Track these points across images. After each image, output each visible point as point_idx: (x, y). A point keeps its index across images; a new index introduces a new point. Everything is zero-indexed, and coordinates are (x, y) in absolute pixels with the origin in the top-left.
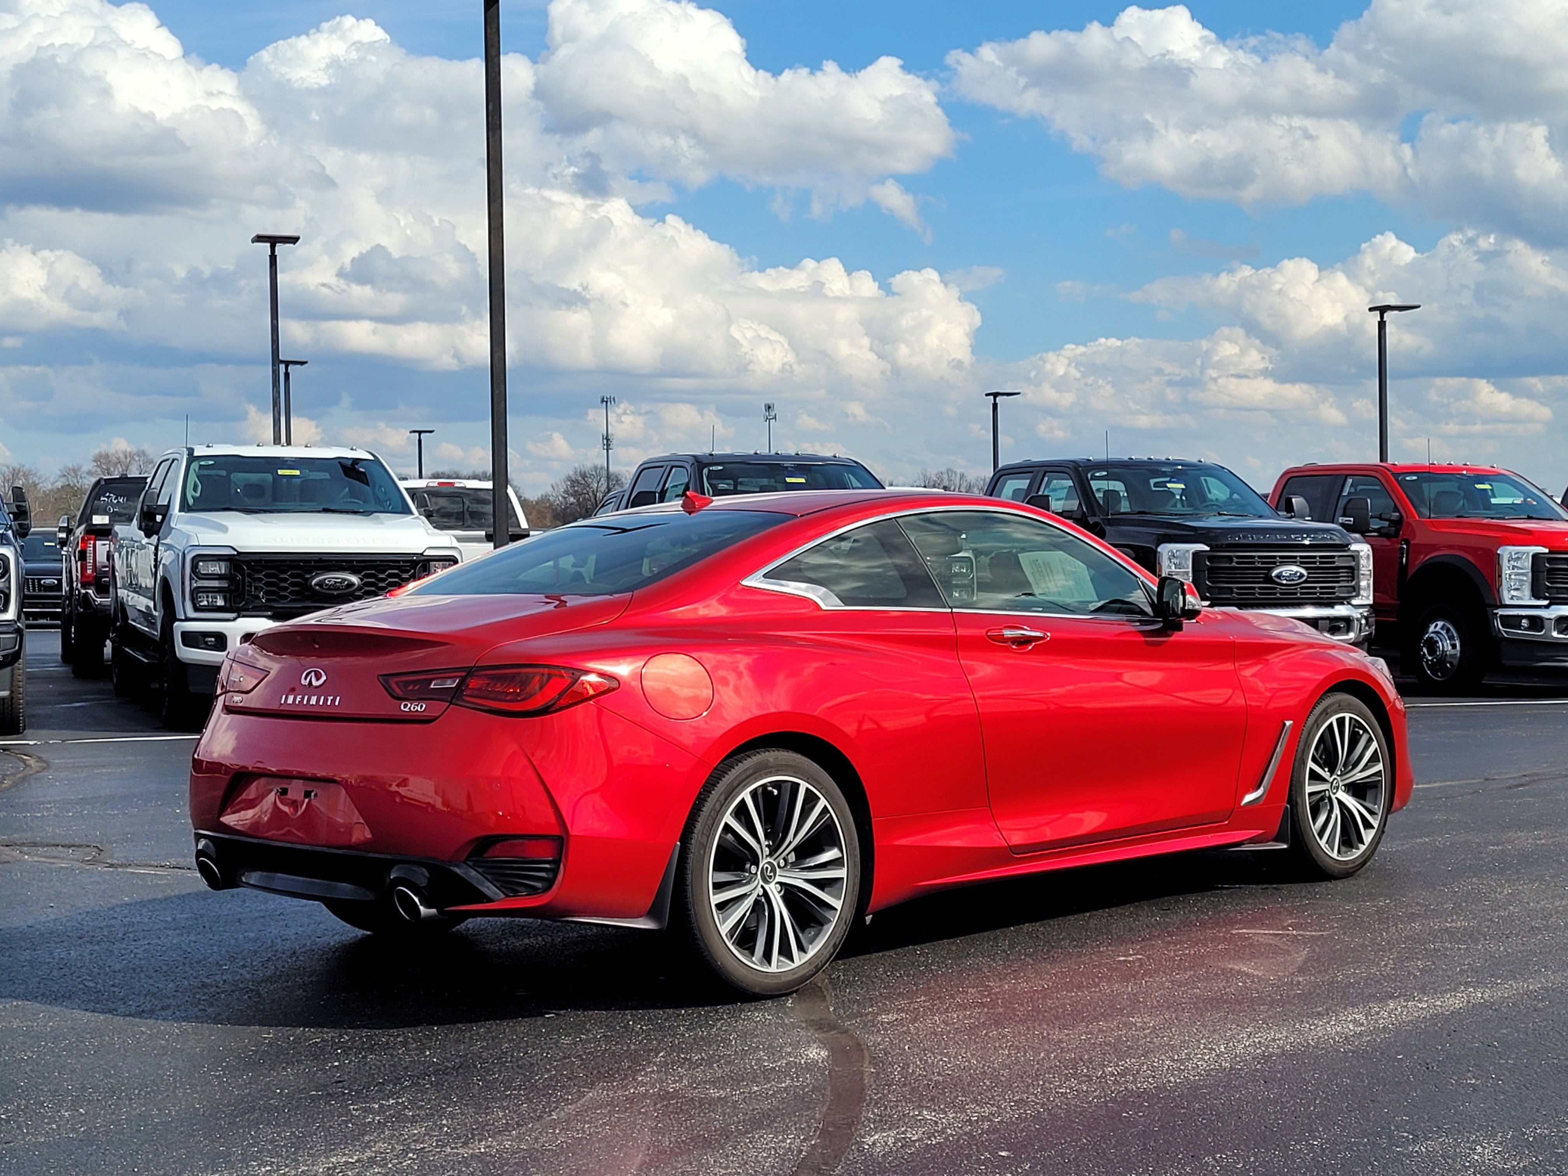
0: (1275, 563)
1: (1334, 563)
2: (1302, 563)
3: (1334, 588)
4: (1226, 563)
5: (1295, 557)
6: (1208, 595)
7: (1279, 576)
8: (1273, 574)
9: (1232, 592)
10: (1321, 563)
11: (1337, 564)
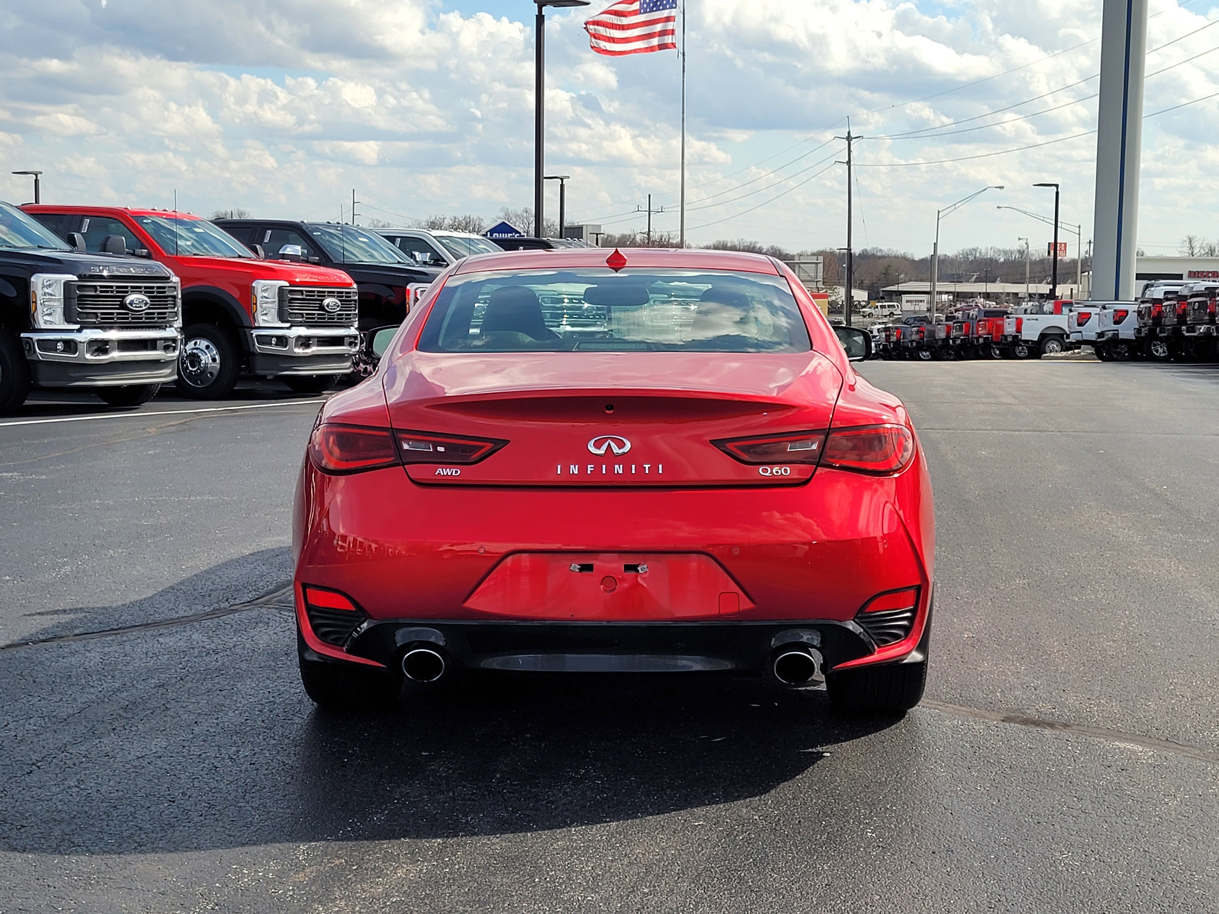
0: (127, 292)
1: (165, 292)
2: (146, 292)
3: (165, 313)
4: (92, 291)
5: (140, 287)
6: (78, 319)
7: (131, 303)
8: (127, 302)
9: (97, 317)
10: (158, 292)
11: (166, 294)
